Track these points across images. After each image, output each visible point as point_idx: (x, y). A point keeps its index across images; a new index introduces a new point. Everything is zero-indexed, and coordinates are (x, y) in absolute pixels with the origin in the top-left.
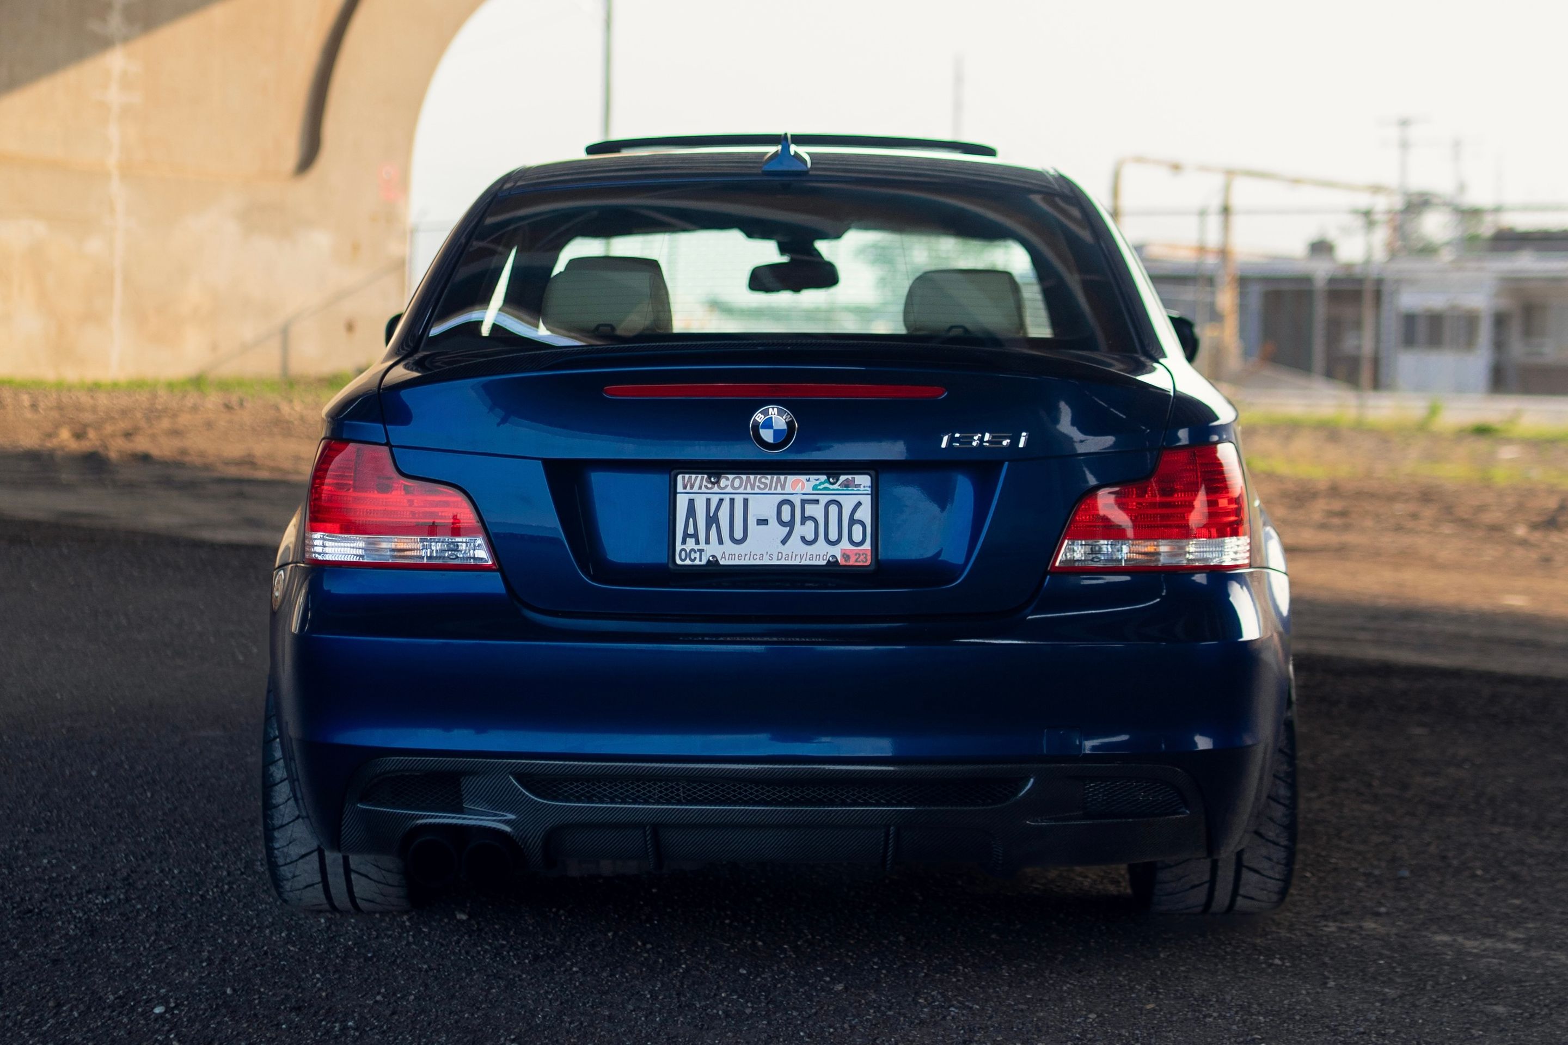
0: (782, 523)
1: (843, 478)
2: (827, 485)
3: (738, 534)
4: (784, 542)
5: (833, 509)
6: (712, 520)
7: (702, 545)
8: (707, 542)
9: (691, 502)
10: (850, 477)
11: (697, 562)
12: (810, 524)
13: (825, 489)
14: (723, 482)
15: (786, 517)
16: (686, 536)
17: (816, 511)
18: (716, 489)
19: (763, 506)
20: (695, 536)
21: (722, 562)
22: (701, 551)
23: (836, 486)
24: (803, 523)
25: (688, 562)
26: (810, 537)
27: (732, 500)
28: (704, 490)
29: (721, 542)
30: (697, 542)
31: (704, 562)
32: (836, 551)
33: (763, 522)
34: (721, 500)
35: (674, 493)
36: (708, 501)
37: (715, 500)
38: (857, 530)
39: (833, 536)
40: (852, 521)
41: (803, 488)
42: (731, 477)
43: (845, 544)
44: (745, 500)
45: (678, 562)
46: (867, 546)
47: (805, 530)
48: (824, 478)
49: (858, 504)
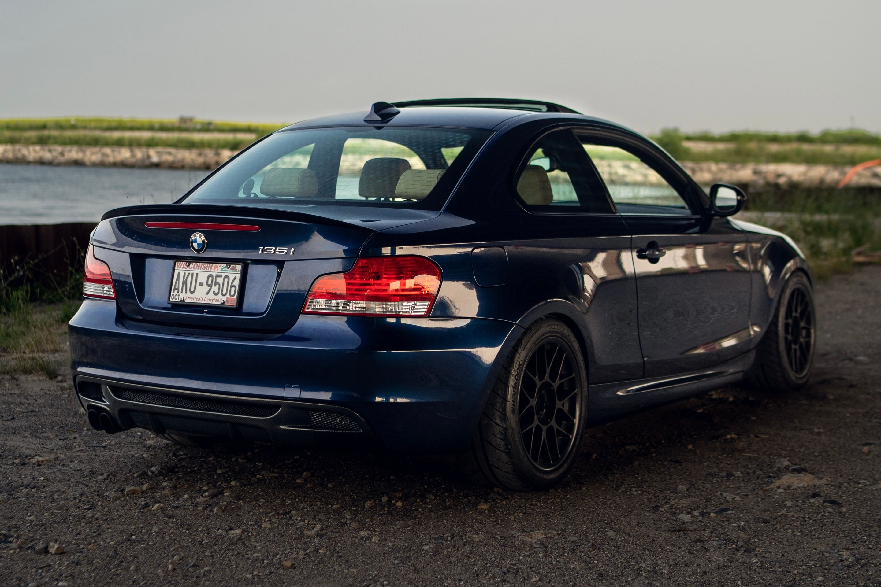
0: (208, 285)
1: (232, 266)
2: (226, 269)
3: (192, 290)
4: (207, 294)
5: (226, 280)
6: (185, 283)
7: (180, 293)
8: (182, 292)
9: (179, 274)
10: (234, 265)
11: (177, 300)
12: (217, 286)
13: (225, 270)
14: (191, 266)
15: (210, 283)
16: (175, 289)
17: (220, 280)
18: (188, 269)
19: (203, 277)
20: (178, 289)
21: (186, 301)
22: (179, 295)
23: (229, 270)
24: (215, 286)
25: (174, 300)
26: (216, 292)
27: (193, 274)
28: (184, 269)
29: (186, 293)
30: (178, 292)
31: (179, 300)
32: (224, 298)
33: (201, 284)
34: (189, 274)
35: (174, 270)
36: (185, 273)
37: (187, 273)
38: (233, 289)
39: (224, 292)
40: (232, 286)
41: (218, 269)
42: (194, 263)
43: (228, 296)
44: (197, 274)
45: (171, 300)
46: (235, 297)
47: (215, 289)
48: (225, 265)
49: (235, 278)
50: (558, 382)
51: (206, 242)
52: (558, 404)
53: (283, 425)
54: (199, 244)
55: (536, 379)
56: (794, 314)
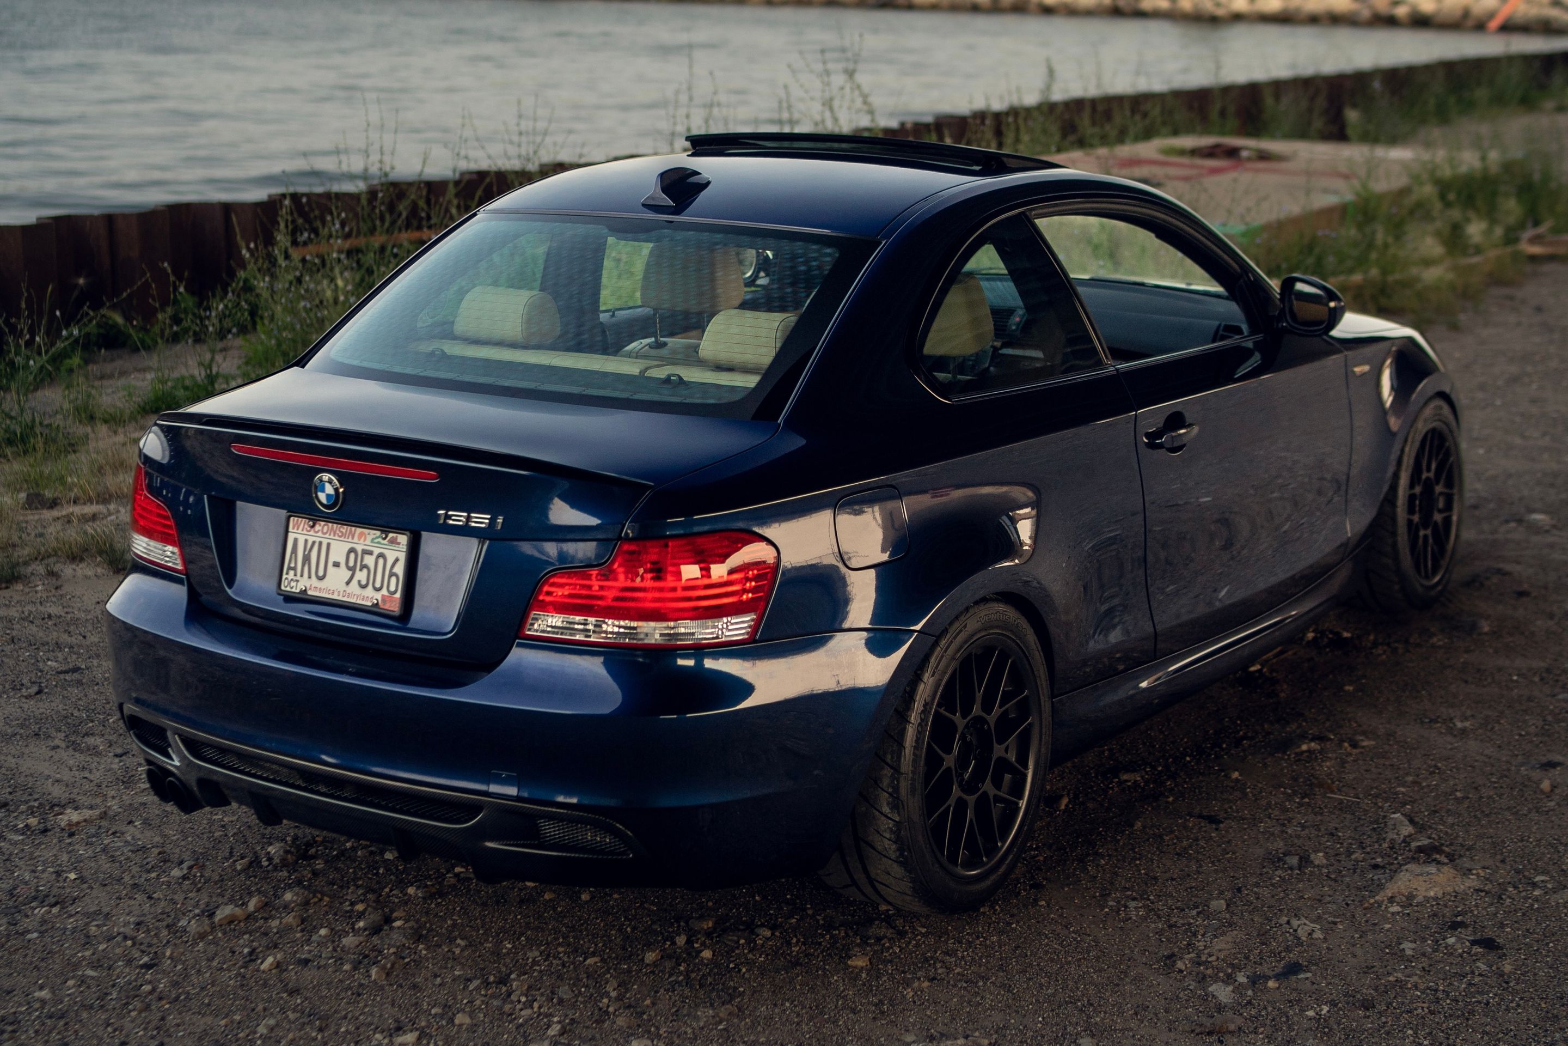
0: (349, 568)
1: (391, 535)
2: (380, 540)
3: (321, 573)
4: (348, 583)
5: (381, 561)
6: (307, 559)
7: (298, 578)
8: (302, 576)
9: (296, 540)
10: (395, 535)
11: (293, 590)
12: (365, 571)
13: (379, 543)
14: (317, 527)
15: (351, 564)
16: (290, 568)
17: (369, 560)
18: (312, 533)
19: (339, 551)
20: (294, 569)
21: (310, 593)
22: (297, 581)
23: (385, 542)
24: (361, 570)
25: (288, 589)
26: (364, 582)
27: (320, 543)
28: (305, 532)
29: (310, 577)
30: (295, 575)
31: (298, 591)
32: (378, 596)
33: (336, 565)
34: (314, 543)
35: (287, 532)
36: (306, 541)
37: (311, 540)
38: (394, 579)
39: (378, 585)
40: (392, 574)
41: (365, 540)
42: (323, 523)
43: (384, 592)
44: (329, 545)
45: (283, 588)
46: (398, 595)
47: (361, 576)
48: (378, 533)
49: (397, 560)
50: (997, 711)
51: (341, 490)
52: (998, 750)
53: (491, 840)
54: (328, 496)
55: (957, 718)
56: (1424, 475)
